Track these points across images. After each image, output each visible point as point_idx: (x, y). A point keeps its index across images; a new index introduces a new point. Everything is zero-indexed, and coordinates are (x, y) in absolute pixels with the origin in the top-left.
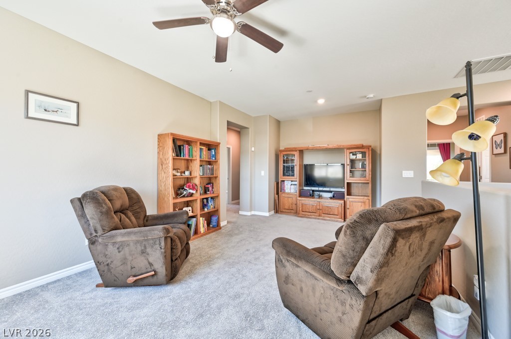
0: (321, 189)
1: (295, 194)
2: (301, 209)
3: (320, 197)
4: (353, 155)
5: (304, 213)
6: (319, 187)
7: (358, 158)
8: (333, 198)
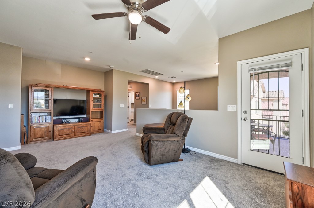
0: (67, 117)
1: (51, 123)
2: (57, 134)
3: (69, 122)
4: (94, 95)
5: (60, 137)
6: (66, 116)
7: (97, 97)
8: (79, 122)
